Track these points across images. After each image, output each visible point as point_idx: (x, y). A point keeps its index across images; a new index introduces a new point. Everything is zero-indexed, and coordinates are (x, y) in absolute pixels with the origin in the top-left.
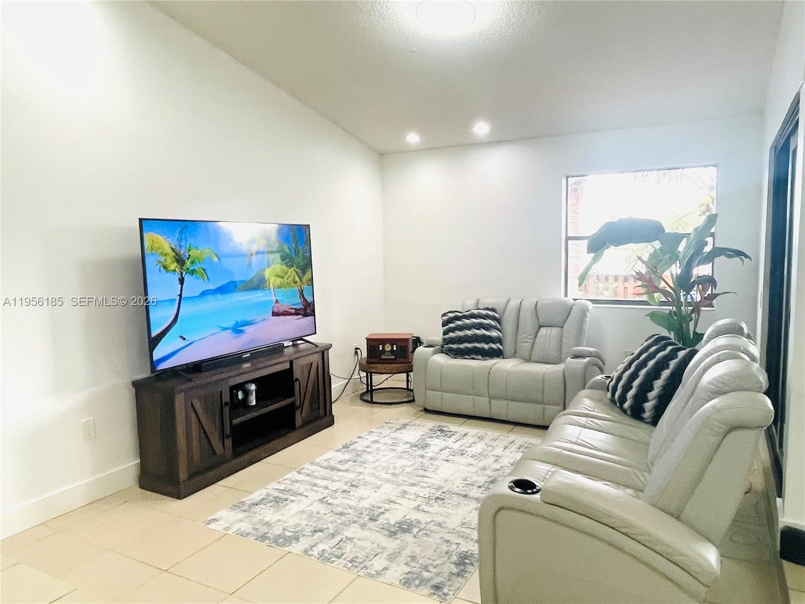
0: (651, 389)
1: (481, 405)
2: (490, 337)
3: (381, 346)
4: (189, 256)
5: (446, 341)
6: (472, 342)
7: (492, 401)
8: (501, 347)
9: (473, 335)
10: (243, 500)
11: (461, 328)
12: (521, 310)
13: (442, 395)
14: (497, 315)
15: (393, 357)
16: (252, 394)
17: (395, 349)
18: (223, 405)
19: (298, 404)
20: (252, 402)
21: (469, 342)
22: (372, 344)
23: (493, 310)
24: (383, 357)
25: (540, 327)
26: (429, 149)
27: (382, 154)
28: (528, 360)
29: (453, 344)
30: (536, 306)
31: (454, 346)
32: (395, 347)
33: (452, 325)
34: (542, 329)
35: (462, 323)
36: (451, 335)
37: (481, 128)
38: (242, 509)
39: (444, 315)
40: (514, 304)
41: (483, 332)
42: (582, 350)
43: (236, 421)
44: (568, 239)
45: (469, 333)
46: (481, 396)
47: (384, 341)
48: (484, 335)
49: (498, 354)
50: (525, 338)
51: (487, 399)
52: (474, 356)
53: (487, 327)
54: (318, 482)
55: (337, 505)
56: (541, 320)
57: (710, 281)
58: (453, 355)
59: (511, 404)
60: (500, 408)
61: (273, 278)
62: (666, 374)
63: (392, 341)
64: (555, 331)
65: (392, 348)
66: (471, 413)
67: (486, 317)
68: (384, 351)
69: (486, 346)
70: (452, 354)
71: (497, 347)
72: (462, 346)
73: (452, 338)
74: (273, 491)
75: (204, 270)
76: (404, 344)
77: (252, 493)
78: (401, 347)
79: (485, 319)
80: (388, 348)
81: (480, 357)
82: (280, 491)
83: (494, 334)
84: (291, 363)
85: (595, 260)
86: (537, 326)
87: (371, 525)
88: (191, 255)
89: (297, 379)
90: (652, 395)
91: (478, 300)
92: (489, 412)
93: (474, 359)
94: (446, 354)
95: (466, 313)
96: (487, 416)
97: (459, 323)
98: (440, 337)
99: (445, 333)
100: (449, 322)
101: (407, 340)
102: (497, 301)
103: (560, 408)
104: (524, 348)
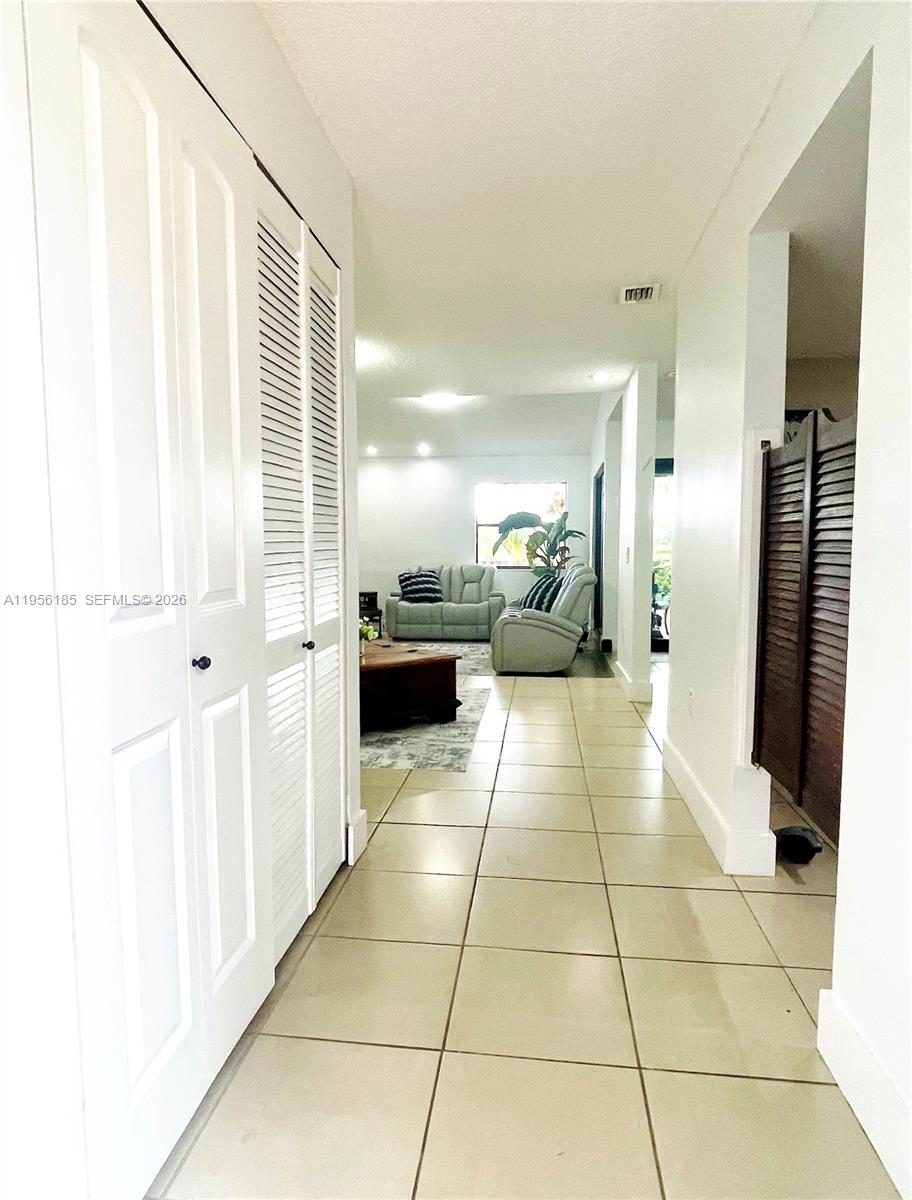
0: (545, 597)
2: (435, 589)
5: (405, 593)
6: (425, 593)
8: (442, 596)
9: (425, 588)
11: (416, 584)
12: (452, 571)
14: (436, 575)
15: (367, 606)
17: (367, 600)
21: (423, 593)
23: (433, 572)
25: (465, 583)
26: (382, 458)
28: (460, 602)
29: (411, 594)
30: (462, 569)
31: (412, 596)
32: (367, 598)
33: (408, 582)
34: (467, 585)
35: (417, 580)
36: (409, 588)
37: (424, 448)
39: (400, 576)
40: (446, 568)
41: (430, 586)
44: (478, 525)
45: (422, 587)
46: (436, 624)
48: (432, 588)
49: (440, 600)
50: (455, 590)
51: (440, 626)
52: (424, 601)
53: (433, 583)
56: (466, 578)
57: (565, 548)
58: (411, 601)
60: (449, 631)
62: (552, 590)
63: (364, 595)
64: (475, 585)
65: (365, 599)
66: (429, 637)
67: (431, 576)
69: (433, 595)
71: (440, 595)
72: (417, 595)
73: (410, 590)
76: (374, 596)
78: (371, 598)
79: (431, 578)
80: (362, 599)
83: (437, 587)
91: (420, 566)
92: (442, 636)
93: (424, 603)
94: (406, 600)
95: (417, 574)
97: (414, 580)
98: (399, 590)
99: (402, 588)
100: (405, 580)
101: (376, 594)
102: (435, 567)
103: (487, 627)
104: (456, 596)
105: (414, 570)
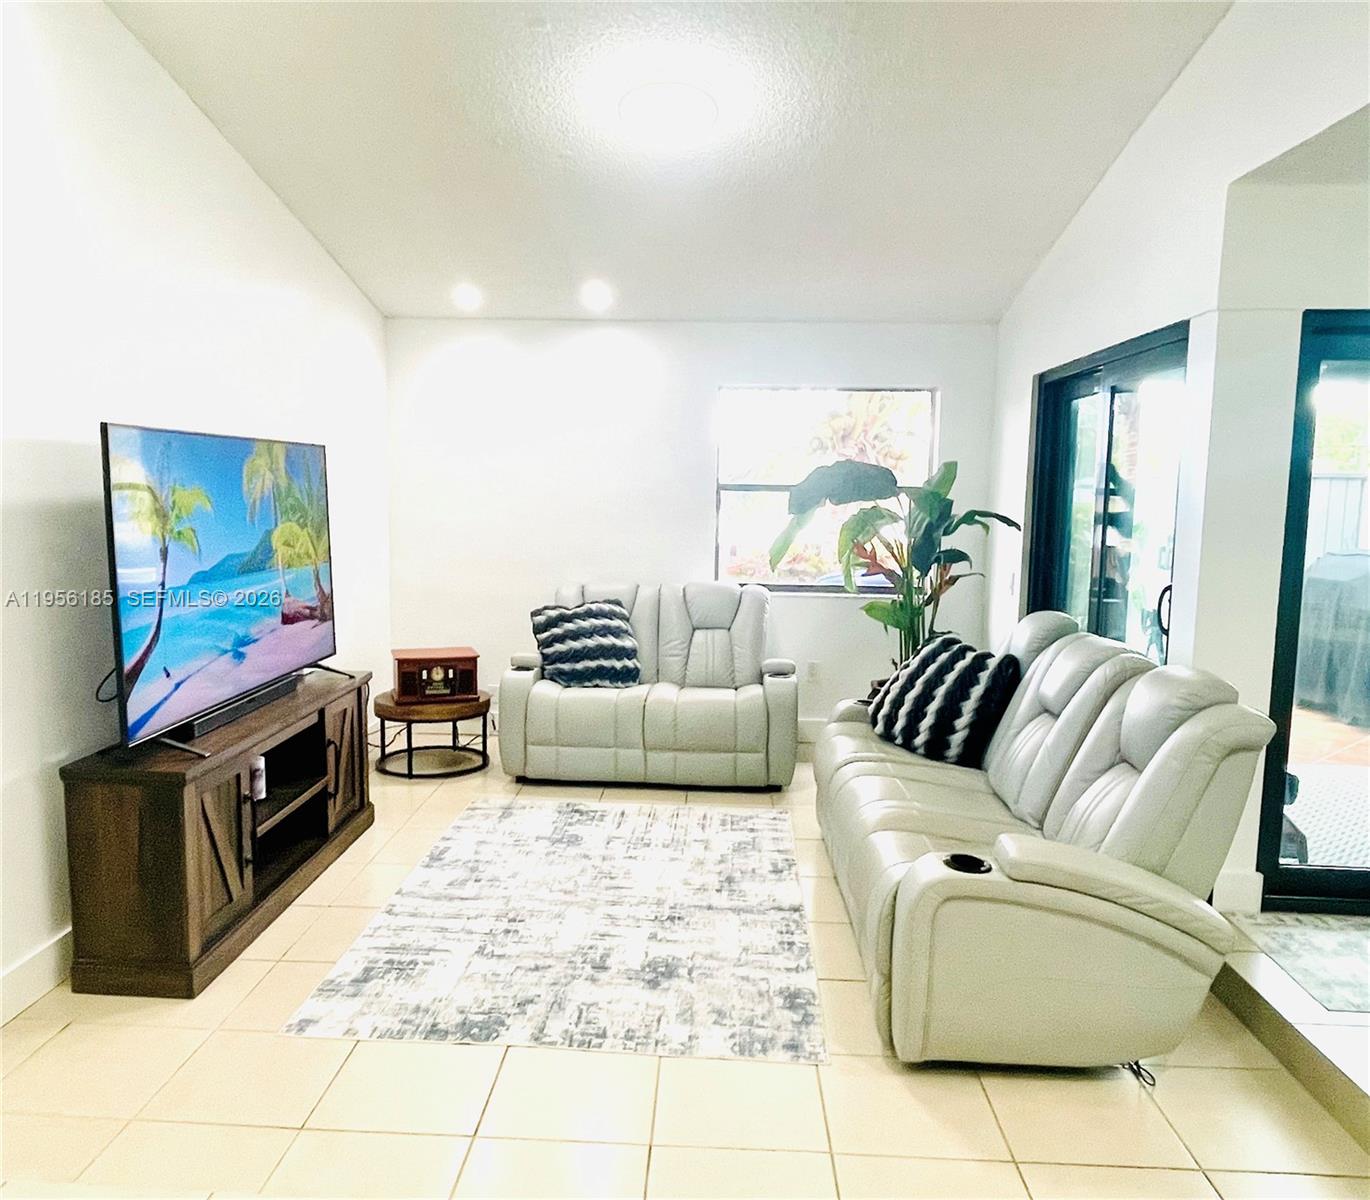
0: (957, 714)
1: (630, 762)
2: (623, 649)
3: (425, 673)
4: (174, 502)
5: (548, 660)
6: (597, 658)
7: (649, 754)
8: (639, 665)
9: (597, 646)
10: (330, 976)
11: (576, 635)
12: (662, 601)
13: (558, 753)
14: (625, 612)
15: (448, 691)
16: (261, 775)
17: (451, 675)
18: (242, 799)
19: (331, 789)
20: (260, 792)
21: (592, 659)
22: (407, 669)
23: (618, 603)
24: (427, 692)
25: (694, 630)
27: (386, 317)
29: (564, 663)
30: (684, 595)
31: (566, 667)
32: (451, 672)
33: (556, 631)
34: (697, 633)
35: (577, 626)
36: (559, 647)
37: (597, 294)
38: (343, 992)
39: (534, 614)
40: (646, 593)
41: (609, 640)
42: (780, 664)
43: (261, 830)
44: (720, 488)
45: (590, 643)
46: (628, 747)
47: (429, 664)
48: (614, 647)
49: (636, 677)
50: (671, 649)
51: (639, 752)
52: (598, 682)
53: (617, 633)
54: (447, 924)
55: (518, 956)
56: (695, 618)
58: (565, 681)
59: (679, 755)
60: (661, 766)
61: (283, 547)
63: (445, 663)
64: (720, 634)
65: (446, 674)
66: (611, 778)
67: (611, 615)
68: (430, 681)
69: (618, 665)
70: (562, 680)
71: (634, 664)
72: (579, 666)
73: (561, 653)
74: (374, 951)
75: (194, 531)
76: (469, 667)
77: (334, 963)
78: (463, 672)
79: (611, 619)
80: (438, 674)
81: (607, 683)
82: (387, 951)
83: (627, 643)
84: (322, 713)
85: (798, 524)
86: (691, 628)
87: (603, 976)
88: (177, 501)
89: (330, 742)
90: (961, 723)
91: (583, 587)
92: (643, 772)
93: (597, 686)
94: (552, 679)
95: (578, 610)
96: (641, 779)
97: (569, 626)
98: (532, 653)
99: (543, 644)
100: (546, 626)
101: (473, 660)
102: (618, 589)
103: (762, 756)
104: (673, 664)
105: (570, 601)
